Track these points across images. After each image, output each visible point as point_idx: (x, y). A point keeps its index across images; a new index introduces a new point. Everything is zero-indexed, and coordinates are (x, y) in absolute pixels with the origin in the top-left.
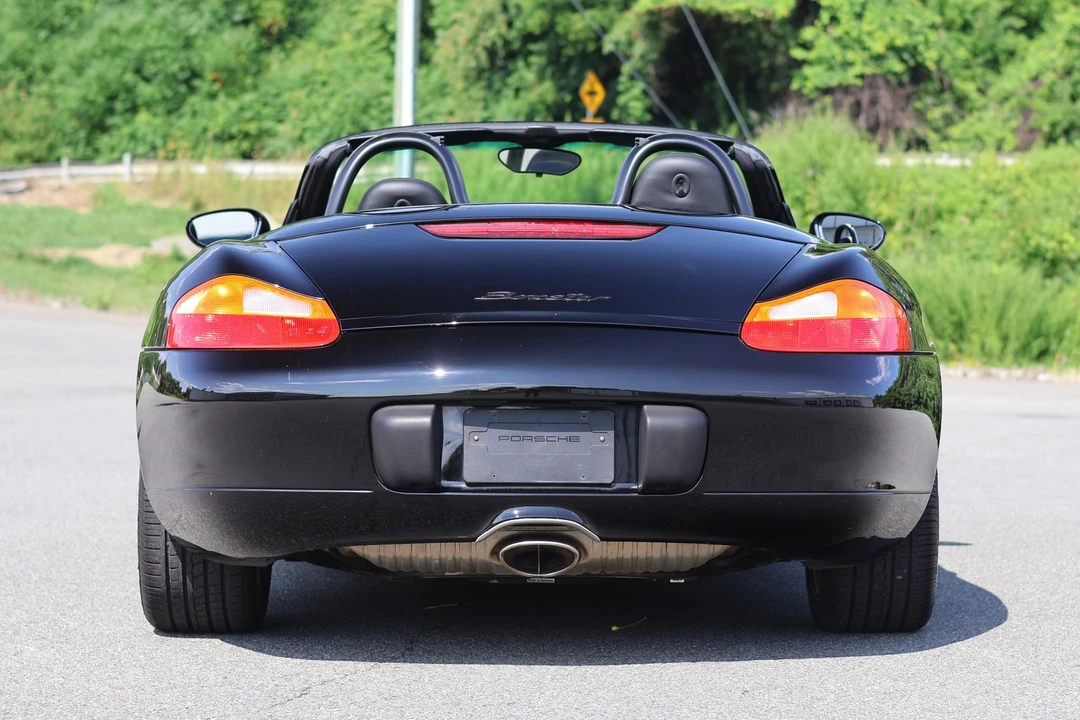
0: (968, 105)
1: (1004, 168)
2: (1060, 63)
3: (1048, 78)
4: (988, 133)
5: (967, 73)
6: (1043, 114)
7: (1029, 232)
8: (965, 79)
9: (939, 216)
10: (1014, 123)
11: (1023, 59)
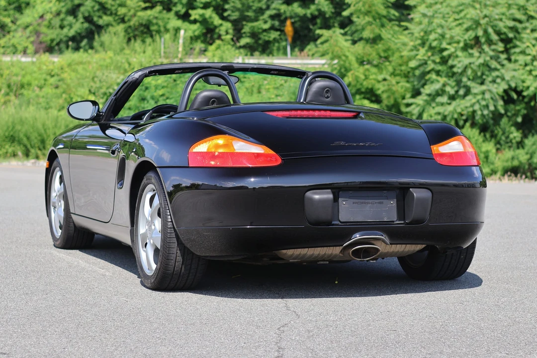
0: (7, 29)
1: (54, 63)
2: (54, 9)
3: (48, 16)
5: (6, 13)
6: (46, 35)
8: (5, 16)
9: (22, 86)
10: (32, 39)
11: (34, 7)
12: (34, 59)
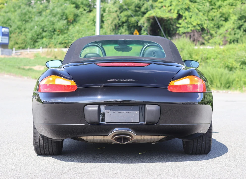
0: (213, 36)
1: (221, 49)
2: (232, 27)
3: (229, 30)
4: (217, 41)
5: (213, 29)
7: (226, 62)
8: (212, 31)
9: (207, 59)
10: (222, 39)
11: (224, 26)
12: (213, 48)
